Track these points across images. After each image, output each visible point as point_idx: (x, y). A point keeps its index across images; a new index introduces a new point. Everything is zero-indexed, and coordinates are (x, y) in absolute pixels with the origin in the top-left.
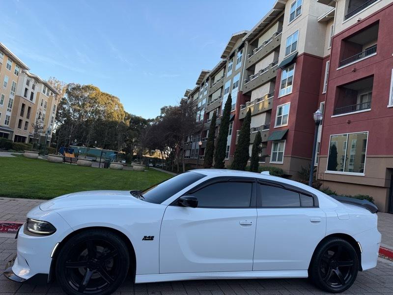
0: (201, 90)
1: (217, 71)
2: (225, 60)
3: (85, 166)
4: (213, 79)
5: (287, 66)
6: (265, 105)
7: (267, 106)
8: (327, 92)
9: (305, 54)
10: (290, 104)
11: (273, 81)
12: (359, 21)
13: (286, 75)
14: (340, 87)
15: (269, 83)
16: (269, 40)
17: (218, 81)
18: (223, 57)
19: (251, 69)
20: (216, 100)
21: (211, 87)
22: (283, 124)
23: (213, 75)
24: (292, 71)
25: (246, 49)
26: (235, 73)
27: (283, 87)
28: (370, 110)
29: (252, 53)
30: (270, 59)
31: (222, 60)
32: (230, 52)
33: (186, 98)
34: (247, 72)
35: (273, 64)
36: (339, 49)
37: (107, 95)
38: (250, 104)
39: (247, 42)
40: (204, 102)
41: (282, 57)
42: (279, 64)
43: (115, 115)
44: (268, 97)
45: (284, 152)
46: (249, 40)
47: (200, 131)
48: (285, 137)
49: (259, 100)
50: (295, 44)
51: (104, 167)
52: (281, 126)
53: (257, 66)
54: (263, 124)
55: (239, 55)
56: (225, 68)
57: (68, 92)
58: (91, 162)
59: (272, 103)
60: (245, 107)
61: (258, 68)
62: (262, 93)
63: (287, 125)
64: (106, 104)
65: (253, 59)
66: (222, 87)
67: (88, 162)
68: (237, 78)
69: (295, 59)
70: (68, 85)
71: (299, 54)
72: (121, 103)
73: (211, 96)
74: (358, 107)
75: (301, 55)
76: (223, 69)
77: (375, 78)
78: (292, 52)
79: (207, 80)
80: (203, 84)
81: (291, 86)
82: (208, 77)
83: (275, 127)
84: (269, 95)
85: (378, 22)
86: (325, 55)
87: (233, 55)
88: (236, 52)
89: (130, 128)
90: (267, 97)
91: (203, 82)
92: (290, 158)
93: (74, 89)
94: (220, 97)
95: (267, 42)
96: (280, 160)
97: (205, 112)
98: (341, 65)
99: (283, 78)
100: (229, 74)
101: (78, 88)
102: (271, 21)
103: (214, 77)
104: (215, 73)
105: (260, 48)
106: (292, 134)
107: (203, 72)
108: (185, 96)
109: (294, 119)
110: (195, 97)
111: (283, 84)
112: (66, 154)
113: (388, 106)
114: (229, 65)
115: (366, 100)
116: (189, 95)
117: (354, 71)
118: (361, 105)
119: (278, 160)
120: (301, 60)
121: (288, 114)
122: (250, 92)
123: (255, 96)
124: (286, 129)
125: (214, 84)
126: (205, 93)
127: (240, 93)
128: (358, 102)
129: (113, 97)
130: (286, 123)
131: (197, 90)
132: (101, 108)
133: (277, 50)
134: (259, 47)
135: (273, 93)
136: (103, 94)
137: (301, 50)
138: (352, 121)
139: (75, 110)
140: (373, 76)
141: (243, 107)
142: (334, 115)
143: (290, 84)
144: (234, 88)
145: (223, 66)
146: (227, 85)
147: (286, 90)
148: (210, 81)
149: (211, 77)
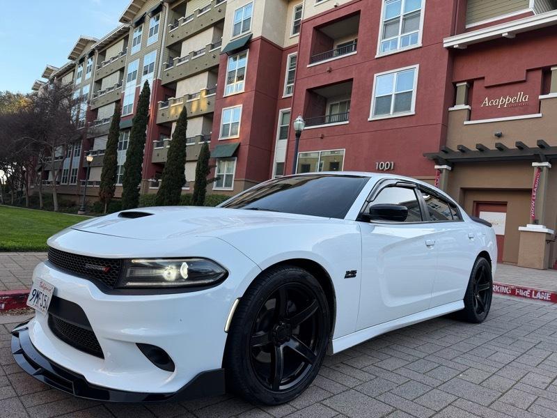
0: (79, 69)
1: (111, 42)
2: (127, 25)
4: (103, 54)
5: (236, 52)
6: (202, 104)
7: (205, 108)
8: (294, 95)
9: (262, 39)
10: (241, 108)
11: (214, 71)
12: (336, 6)
13: (235, 65)
14: (310, 91)
15: (206, 74)
16: (206, 8)
17: (114, 58)
18: (123, 20)
19: (175, 48)
20: (110, 89)
21: (99, 67)
22: (232, 134)
23: (102, 49)
24: (243, 60)
25: (165, 14)
26: (146, 50)
27: (230, 82)
28: (347, 122)
29: (176, 23)
30: (207, 37)
31: (121, 25)
32: (135, 15)
33: (46, 80)
34: (167, 50)
35: (213, 46)
36: (310, 40)
38: (175, 101)
39: (166, 5)
40: (87, 90)
41: (228, 37)
42: (223, 47)
44: (207, 93)
45: (234, 174)
46: (171, 2)
47: (81, 138)
48: (236, 153)
49: (190, 97)
50: (247, 21)
52: (229, 137)
53: (184, 45)
54: (199, 133)
55: (152, 23)
56: (126, 39)
59: (213, 102)
60: (167, 104)
61: (186, 48)
62: (194, 89)
63: (238, 136)
65: (179, 33)
66: (122, 70)
68: (150, 59)
69: (248, 44)
71: (254, 37)
73: (99, 82)
75: (257, 39)
76: (123, 41)
77: (355, 83)
78: (243, 32)
79: (92, 54)
80: (82, 61)
81: (243, 83)
82: (94, 50)
83: (219, 139)
84: (208, 92)
85: (358, 13)
86: (285, 46)
87: (142, 20)
88: (147, 17)
90: (204, 93)
91: (80, 58)
92: (243, 182)
94: (119, 86)
95: (201, 11)
96: (228, 185)
97: (89, 107)
98: (312, 61)
99: (229, 69)
100: (135, 49)
103: (105, 51)
104: (106, 45)
105: (189, 17)
106: (245, 150)
107: (81, 40)
108: (44, 76)
109: (248, 129)
110: (67, 79)
111: (229, 78)
113: (369, 120)
114: (135, 34)
115: (337, 111)
116: (52, 75)
117: (330, 71)
118: (330, 116)
119: (226, 186)
120: (257, 46)
121: (240, 121)
122: (175, 83)
123: (182, 89)
124: (237, 143)
125: (105, 63)
126: (88, 76)
127: (157, 82)
128: (328, 113)
130: (237, 134)
131: (70, 69)
133: (219, 25)
134: (187, 15)
135: (215, 89)
137: (256, 31)
138: (325, 135)
140: (352, 80)
141: (163, 105)
143: (240, 78)
144: (146, 73)
145: (122, 35)
146: (132, 67)
147: (236, 87)
148: (96, 56)
149: (99, 50)
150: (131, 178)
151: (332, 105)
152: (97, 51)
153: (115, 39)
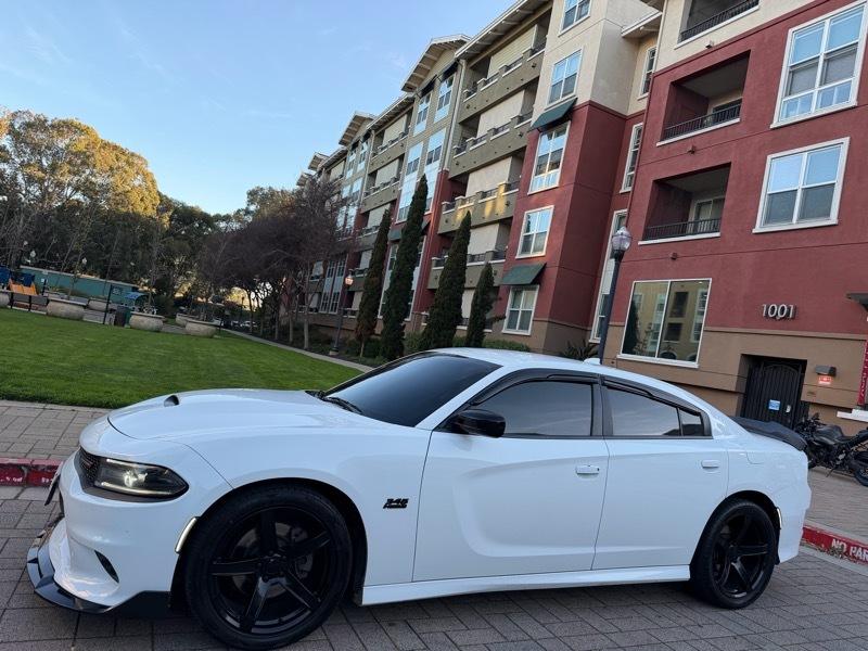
0: (352, 158)
1: (391, 119)
2: (411, 95)
3: (69, 317)
4: (381, 136)
5: (552, 126)
6: (499, 206)
7: (501, 211)
8: (634, 188)
9: (591, 104)
10: (552, 211)
11: (519, 156)
12: (709, 47)
13: (549, 145)
14: (660, 183)
15: (509, 160)
16: (515, 63)
17: (393, 142)
18: (407, 88)
19: (470, 124)
20: (385, 185)
21: (374, 154)
22: (535, 251)
23: (380, 128)
24: (560, 137)
25: (461, 76)
26: (433, 129)
27: (539, 172)
28: (717, 234)
29: (474, 88)
30: (515, 106)
31: (404, 95)
32: (423, 80)
33: (313, 173)
34: (460, 128)
35: (521, 119)
36: (665, 103)
37: (115, 148)
38: (464, 202)
39: (463, 62)
40: (357, 186)
41: (542, 104)
42: (533, 120)
43: (134, 197)
44: (506, 191)
45: (533, 311)
46: (469, 57)
47: (345, 253)
48: (538, 280)
49: (484, 194)
50: (571, 79)
51: (115, 324)
52: (531, 255)
53: (484, 119)
54: (492, 248)
55: (443, 89)
56: (410, 113)
57: (12, 132)
58: (82, 310)
59: (513, 203)
60: (453, 206)
61: (486, 123)
62: (491, 181)
63: (543, 254)
64: (111, 169)
65: (477, 103)
66: (401, 158)
67: (75, 308)
68: (437, 141)
69: (570, 113)
70: (14, 115)
71: (579, 103)
72: (150, 170)
73: (373, 175)
74: (690, 228)
75: (583, 106)
76: (406, 116)
77: (733, 171)
78: (564, 95)
79: (367, 136)
80: (355, 146)
81: (558, 172)
82: (370, 131)
83: (517, 257)
84: (508, 187)
85: (746, 54)
86: (631, 111)
87: (431, 87)
88: (438, 82)
89: (169, 233)
90: (503, 189)
91: (354, 140)
92: (546, 324)
93: (29, 125)
94: (396, 180)
95: (508, 68)
96: (524, 326)
97: (359, 210)
98: (665, 136)
99: (540, 152)
100: (419, 128)
101: (39, 124)
102: (521, 22)
103: (383, 132)
104: (385, 123)
105: (492, 78)
106: (552, 274)
107: (356, 118)
108: (311, 168)
109: (559, 242)
110: (336, 172)
111: (539, 166)
112: (14, 286)
113: (754, 231)
114: (420, 107)
115: (707, 214)
116: (320, 166)
117: (693, 152)
118: (696, 223)
119: (521, 328)
120: (583, 116)
121: (548, 230)
122: (466, 175)
123: (476, 184)
124: (540, 263)
125: (382, 149)
126: (361, 166)
127: (443, 175)
128: (692, 217)
129: (133, 155)
130: (542, 250)
131: (341, 157)
132: (99, 180)
133: (531, 87)
134: (489, 76)
135: (517, 183)
136: (105, 145)
137: (583, 95)
138: (680, 254)
139: (30, 180)
140: (729, 165)
141: (448, 207)
142: (643, 240)
143: (555, 165)
144: (430, 161)
145: (404, 109)
146: (414, 154)
147: (547, 180)
148: (372, 140)
149: (376, 131)
150: (393, 311)
151: (700, 205)
152: (373, 132)
153: (396, 114)
